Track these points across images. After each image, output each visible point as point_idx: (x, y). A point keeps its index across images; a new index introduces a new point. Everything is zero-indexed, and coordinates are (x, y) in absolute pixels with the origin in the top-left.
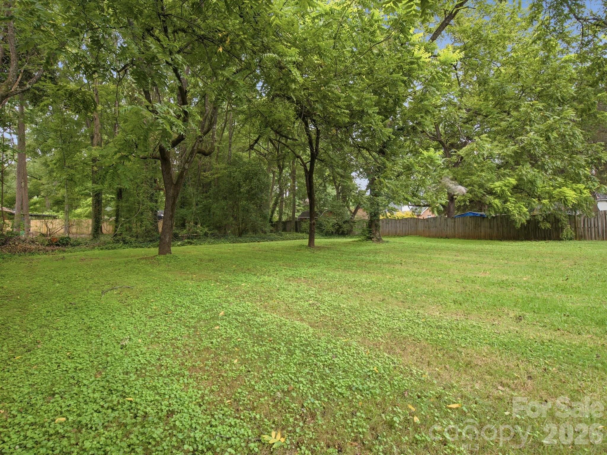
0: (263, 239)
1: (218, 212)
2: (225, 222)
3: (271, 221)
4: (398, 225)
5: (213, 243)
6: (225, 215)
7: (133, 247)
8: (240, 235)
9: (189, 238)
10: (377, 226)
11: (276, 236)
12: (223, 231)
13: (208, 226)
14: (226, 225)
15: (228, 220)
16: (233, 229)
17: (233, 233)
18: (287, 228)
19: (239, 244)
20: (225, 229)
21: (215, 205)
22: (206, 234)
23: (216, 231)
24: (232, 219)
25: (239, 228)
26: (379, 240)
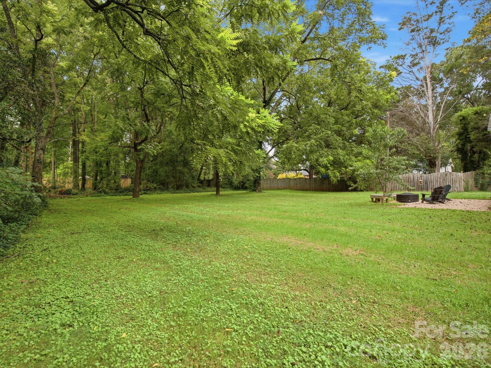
0: (193, 191)
1: (163, 174)
2: (168, 180)
3: (199, 179)
4: (279, 182)
5: (160, 194)
6: (168, 176)
7: (111, 196)
8: (177, 189)
9: (144, 190)
10: (259, 184)
11: (201, 190)
12: (166, 186)
13: (156, 183)
14: (168, 182)
15: (170, 179)
16: (173, 185)
17: (173, 187)
18: (211, 185)
19: (176, 194)
20: (167, 185)
21: (161, 170)
22: (155, 188)
23: (162, 186)
24: (172, 178)
25: (177, 184)
26: (260, 191)
